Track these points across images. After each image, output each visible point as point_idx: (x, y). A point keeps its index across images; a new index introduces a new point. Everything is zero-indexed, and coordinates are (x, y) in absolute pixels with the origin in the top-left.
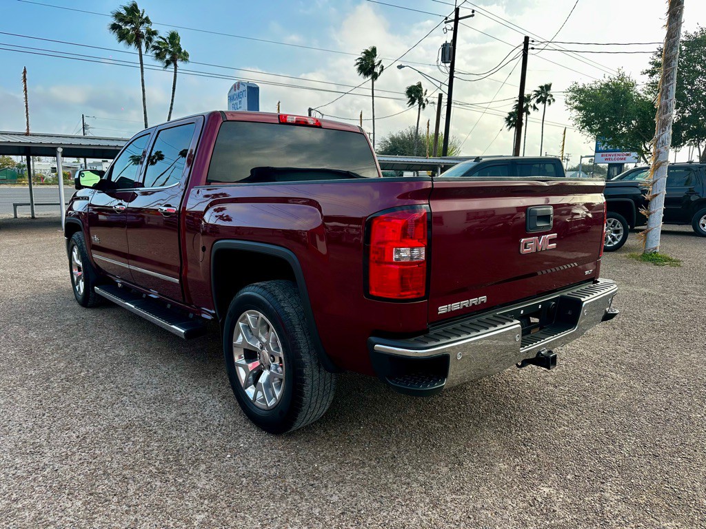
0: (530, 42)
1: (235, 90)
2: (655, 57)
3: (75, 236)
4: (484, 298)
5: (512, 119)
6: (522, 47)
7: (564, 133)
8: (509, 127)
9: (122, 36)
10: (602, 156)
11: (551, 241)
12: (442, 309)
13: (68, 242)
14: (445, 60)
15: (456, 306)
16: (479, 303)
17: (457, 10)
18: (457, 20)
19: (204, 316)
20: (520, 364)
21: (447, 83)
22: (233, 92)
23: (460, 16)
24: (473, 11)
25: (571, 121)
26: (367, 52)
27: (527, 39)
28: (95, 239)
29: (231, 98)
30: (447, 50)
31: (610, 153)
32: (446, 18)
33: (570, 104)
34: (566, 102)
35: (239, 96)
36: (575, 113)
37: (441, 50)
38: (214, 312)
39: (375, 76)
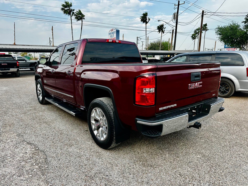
0: (204, 13)
1: (111, 31)
2: (246, 17)
3: (38, 80)
4: (176, 105)
5: (194, 36)
6: (202, 14)
7: (216, 43)
8: (192, 39)
9: (65, 12)
10: (227, 49)
11: (200, 85)
12: (160, 109)
13: (36, 82)
14: (175, 18)
15: (165, 108)
16: (174, 106)
17: (179, 2)
18: (179, 5)
19: (81, 108)
20: (188, 127)
21: (175, 26)
22: (110, 32)
23: (180, 4)
24: (184, 2)
25: (217, 38)
26: (144, 14)
27: (203, 11)
28: (45, 81)
29: (110, 34)
30: (175, 15)
31: (229, 48)
32: (175, 4)
33: (217, 33)
34: (216, 32)
35: (113, 33)
36: (219, 36)
37: (173, 15)
38: (84, 107)
39: (147, 23)
